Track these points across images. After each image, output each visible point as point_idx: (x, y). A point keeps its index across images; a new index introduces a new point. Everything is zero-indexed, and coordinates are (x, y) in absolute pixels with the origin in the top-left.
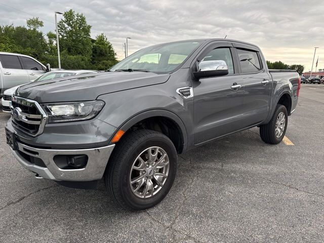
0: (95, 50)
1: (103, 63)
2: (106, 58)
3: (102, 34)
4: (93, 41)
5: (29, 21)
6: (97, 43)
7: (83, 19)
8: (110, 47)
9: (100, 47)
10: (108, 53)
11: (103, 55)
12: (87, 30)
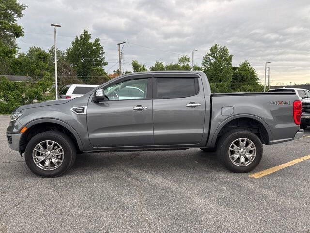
0: (235, 77)
1: (243, 88)
2: (246, 83)
3: (246, 61)
4: (235, 69)
5: (180, 59)
6: (240, 70)
7: (225, 50)
8: (253, 72)
9: (241, 74)
10: (249, 78)
11: (244, 81)
12: (229, 60)
